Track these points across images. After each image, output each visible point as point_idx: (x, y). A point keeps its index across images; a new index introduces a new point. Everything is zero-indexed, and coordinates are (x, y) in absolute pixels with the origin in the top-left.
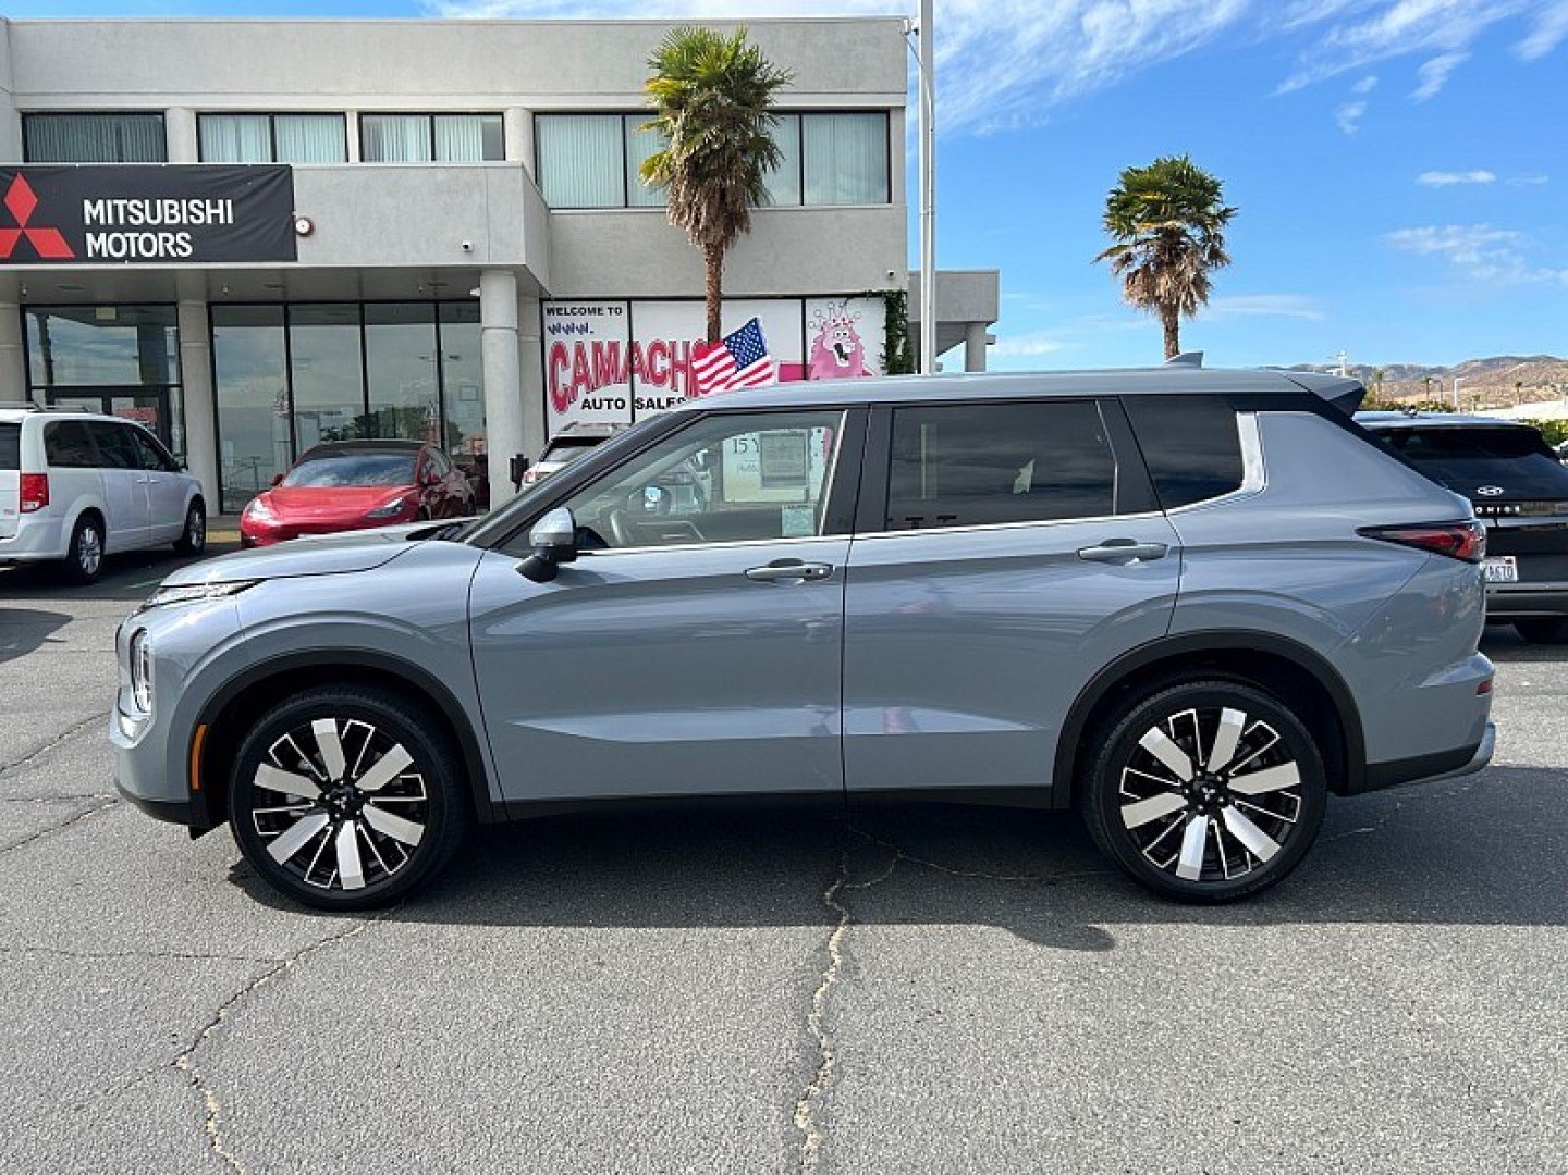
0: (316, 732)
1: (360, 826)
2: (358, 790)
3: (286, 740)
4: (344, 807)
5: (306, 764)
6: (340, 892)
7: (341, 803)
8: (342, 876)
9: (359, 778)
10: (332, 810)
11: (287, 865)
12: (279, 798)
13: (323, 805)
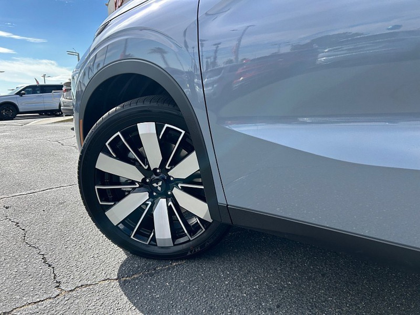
0: (140, 132)
1: (170, 203)
2: (169, 177)
3: (118, 135)
4: (159, 189)
5: (133, 154)
6: (156, 247)
7: (158, 185)
8: (157, 237)
9: (171, 169)
10: (151, 190)
11: (119, 226)
12: (114, 179)
13: (144, 185)
